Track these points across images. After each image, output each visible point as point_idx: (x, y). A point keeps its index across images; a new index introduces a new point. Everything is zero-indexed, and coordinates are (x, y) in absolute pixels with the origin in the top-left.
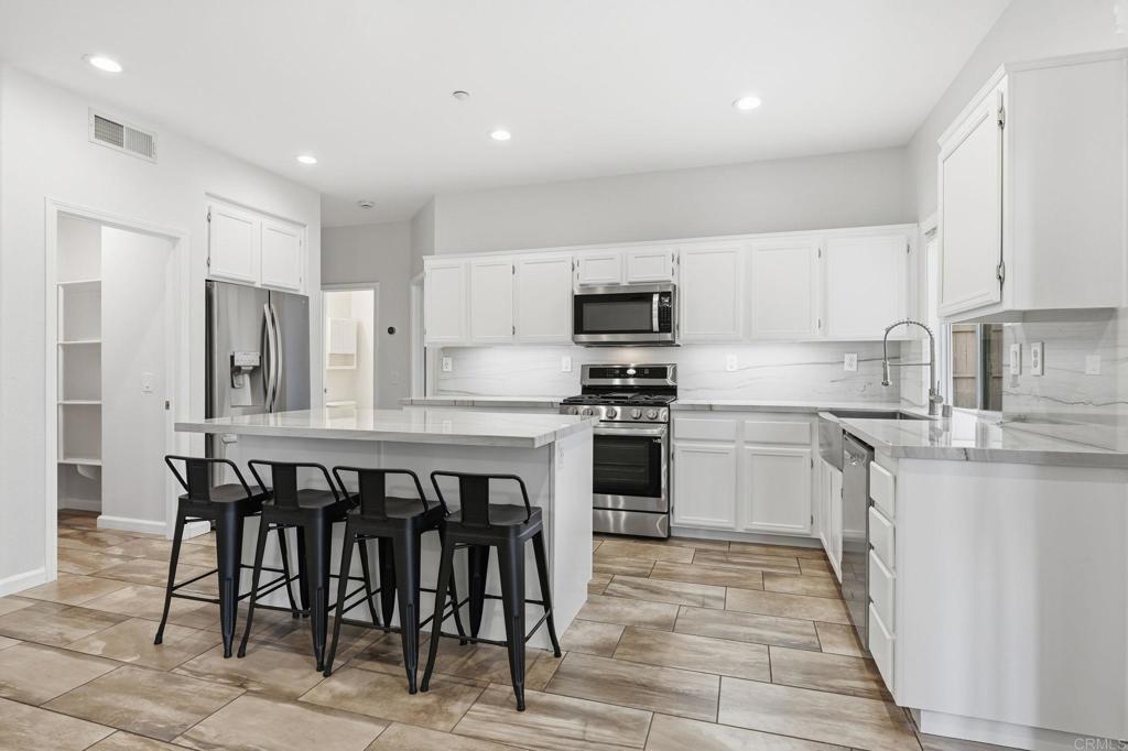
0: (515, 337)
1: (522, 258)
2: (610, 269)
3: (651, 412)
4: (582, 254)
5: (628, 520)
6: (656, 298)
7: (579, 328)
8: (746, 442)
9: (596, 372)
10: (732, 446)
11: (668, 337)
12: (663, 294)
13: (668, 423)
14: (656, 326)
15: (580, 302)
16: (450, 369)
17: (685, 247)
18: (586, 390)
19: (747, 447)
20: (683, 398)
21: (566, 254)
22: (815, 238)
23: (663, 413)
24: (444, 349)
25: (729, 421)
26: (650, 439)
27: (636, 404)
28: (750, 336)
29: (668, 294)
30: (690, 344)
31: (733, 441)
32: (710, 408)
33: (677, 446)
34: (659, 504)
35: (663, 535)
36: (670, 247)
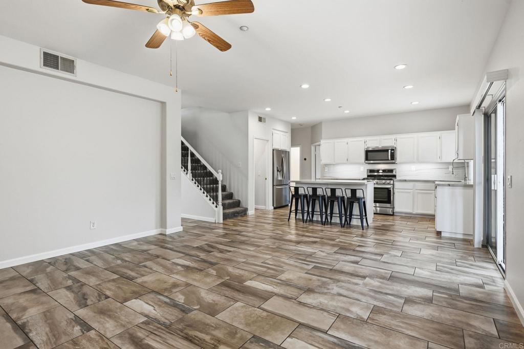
0: (348, 162)
1: (349, 140)
2: (376, 143)
3: (388, 181)
4: (368, 139)
5: (380, 210)
6: (390, 151)
7: (367, 159)
9: (371, 171)
10: (412, 191)
11: (394, 161)
12: (392, 150)
13: (393, 184)
15: (367, 152)
16: (327, 170)
17: (398, 136)
18: (368, 176)
20: (398, 178)
21: (363, 139)
22: (438, 133)
23: (392, 182)
24: (325, 165)
25: (411, 184)
26: (387, 188)
27: (384, 179)
28: (419, 161)
29: (393, 150)
30: (400, 163)
32: (405, 181)
33: (396, 191)
34: (391, 206)
35: (392, 213)
36: (393, 137)
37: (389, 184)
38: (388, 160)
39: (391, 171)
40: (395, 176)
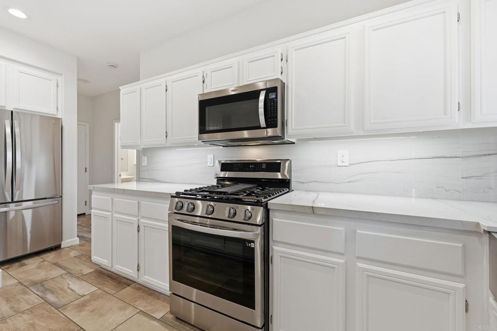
8: (359, 258)
14: (262, 122)
19: (360, 265)
31: (342, 254)
36: (278, 49)
37: (248, 222)
38: (259, 127)
39: (274, 166)
40: (285, 185)
